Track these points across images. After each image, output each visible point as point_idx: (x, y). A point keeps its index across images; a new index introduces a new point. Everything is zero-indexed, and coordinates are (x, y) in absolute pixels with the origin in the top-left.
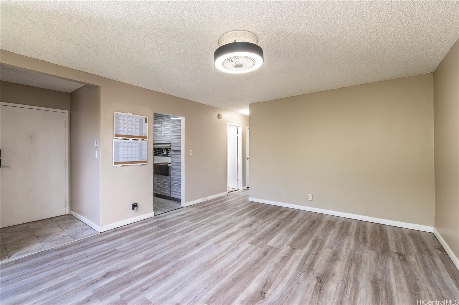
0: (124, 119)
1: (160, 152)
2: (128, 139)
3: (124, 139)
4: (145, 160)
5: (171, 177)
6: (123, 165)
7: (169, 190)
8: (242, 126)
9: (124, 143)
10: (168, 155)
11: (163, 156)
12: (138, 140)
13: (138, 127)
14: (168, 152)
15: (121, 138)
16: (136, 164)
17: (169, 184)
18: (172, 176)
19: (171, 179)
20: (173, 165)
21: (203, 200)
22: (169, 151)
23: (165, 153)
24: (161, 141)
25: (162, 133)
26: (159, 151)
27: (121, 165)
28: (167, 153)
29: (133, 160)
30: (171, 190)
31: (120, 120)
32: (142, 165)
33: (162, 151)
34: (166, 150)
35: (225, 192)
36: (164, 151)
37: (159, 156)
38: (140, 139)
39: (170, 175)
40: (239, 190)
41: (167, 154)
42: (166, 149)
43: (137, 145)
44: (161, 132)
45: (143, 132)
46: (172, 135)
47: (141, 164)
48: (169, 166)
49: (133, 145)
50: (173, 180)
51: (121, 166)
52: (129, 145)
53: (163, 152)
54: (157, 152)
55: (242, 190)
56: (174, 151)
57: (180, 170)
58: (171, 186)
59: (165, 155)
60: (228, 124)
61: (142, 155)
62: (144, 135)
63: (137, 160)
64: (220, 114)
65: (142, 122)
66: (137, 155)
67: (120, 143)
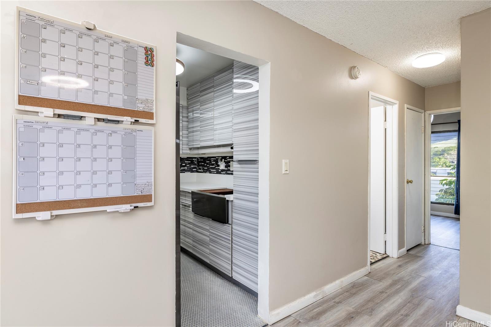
0: (63, 41)
1: (213, 165)
2: (81, 118)
3: (59, 116)
4: (144, 194)
5: (232, 228)
6: (55, 213)
7: (226, 258)
8: (397, 102)
9: (59, 132)
10: (228, 171)
11: (218, 172)
12: (118, 122)
13: (118, 76)
14: (228, 166)
15: (49, 112)
16: (109, 209)
17: (228, 245)
18: (234, 227)
19: (232, 233)
20: (237, 199)
21: (315, 296)
22: (229, 162)
23: (222, 166)
24: (212, 140)
25: (215, 123)
26: (211, 162)
27: (45, 215)
28: (226, 167)
29: (100, 193)
30: (232, 261)
31: (44, 41)
32: (132, 210)
33: (217, 161)
34: (223, 160)
35: (362, 267)
36: (219, 163)
37: (210, 172)
38: (128, 119)
39: (230, 222)
40: (388, 256)
41: (227, 169)
42: (224, 158)
43: (116, 140)
44: (212, 121)
45: (139, 97)
46: (235, 121)
47: (127, 207)
48: (228, 201)
49: (100, 139)
50: (238, 237)
51: (49, 218)
52: (85, 138)
53: (218, 166)
54: (207, 164)
55: (398, 258)
56: (240, 162)
57: (255, 214)
58: (233, 252)
59: (223, 170)
60: (371, 93)
61: (135, 177)
62: (140, 107)
63: (116, 192)
64: (355, 67)
65: (135, 61)
66: (116, 177)
67: (42, 130)
